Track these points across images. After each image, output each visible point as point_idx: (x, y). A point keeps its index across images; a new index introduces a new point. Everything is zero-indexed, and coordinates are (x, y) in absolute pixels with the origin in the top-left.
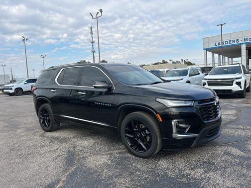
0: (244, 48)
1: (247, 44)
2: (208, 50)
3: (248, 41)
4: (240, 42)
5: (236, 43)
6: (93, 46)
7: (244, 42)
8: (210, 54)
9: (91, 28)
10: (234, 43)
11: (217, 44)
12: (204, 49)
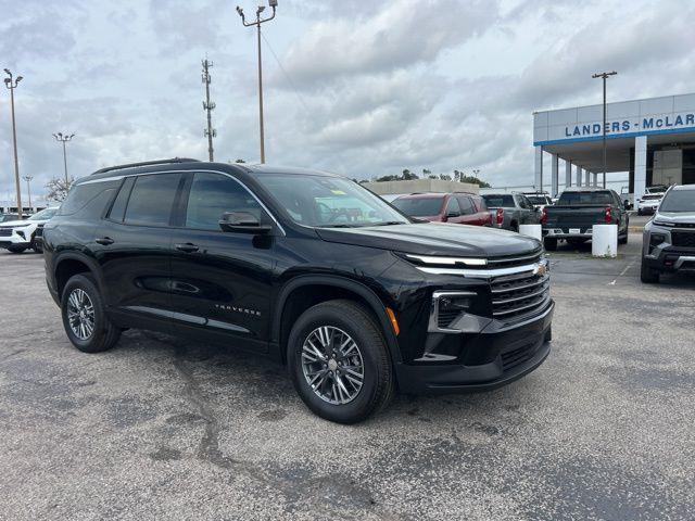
0: (641, 145)
1: (650, 136)
2: (545, 146)
3: (655, 128)
4: (633, 129)
5: (622, 132)
6: (209, 117)
7: (642, 130)
8: (548, 157)
9: (206, 66)
10: (616, 132)
11: (571, 131)
12: (536, 144)
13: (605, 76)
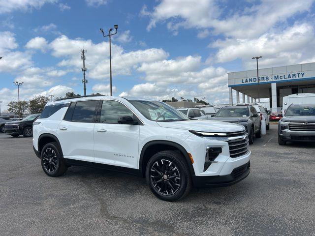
0: (274, 87)
1: (278, 83)
2: (233, 87)
3: (279, 80)
4: (270, 80)
5: (266, 81)
6: (84, 74)
7: (274, 80)
8: (235, 92)
9: (83, 52)
10: (263, 81)
11: (244, 81)
12: (229, 86)
13: (257, 58)
